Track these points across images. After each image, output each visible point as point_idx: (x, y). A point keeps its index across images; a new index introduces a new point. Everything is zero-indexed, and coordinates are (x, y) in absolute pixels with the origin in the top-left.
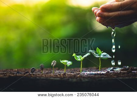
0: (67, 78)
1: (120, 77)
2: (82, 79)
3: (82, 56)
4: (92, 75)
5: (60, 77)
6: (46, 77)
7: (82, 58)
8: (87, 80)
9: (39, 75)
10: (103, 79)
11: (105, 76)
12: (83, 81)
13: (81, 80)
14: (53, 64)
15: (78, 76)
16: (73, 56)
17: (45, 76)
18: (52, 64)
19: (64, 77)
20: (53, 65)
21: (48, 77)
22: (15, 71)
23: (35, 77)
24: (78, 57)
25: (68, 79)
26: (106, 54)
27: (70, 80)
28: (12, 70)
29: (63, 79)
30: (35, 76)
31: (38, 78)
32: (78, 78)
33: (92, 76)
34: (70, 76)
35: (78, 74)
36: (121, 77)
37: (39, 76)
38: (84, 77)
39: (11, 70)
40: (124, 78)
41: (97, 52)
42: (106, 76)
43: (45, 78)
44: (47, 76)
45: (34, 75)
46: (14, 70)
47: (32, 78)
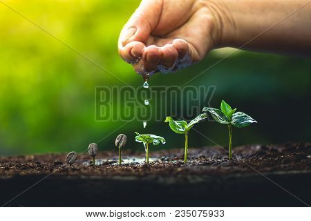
0: (153, 177)
1: (280, 169)
2: (189, 177)
3: (188, 123)
4: (212, 167)
5: (137, 173)
6: (102, 175)
7: (188, 126)
8: (199, 179)
9: (85, 169)
10: (238, 175)
11: (242, 169)
12: (192, 181)
13: (186, 179)
14: (118, 143)
15: (179, 169)
16: (166, 121)
17: (100, 173)
18: (117, 141)
19: (146, 175)
20: (118, 145)
21: (107, 175)
22: (30, 161)
23: (76, 175)
24: (177, 123)
25: (157, 179)
26: (244, 114)
27: (161, 180)
28: (23, 157)
29: (144, 179)
30: (76, 172)
31: (83, 177)
32: (180, 176)
33: (213, 170)
34: (159, 170)
35: (179, 165)
36: (282, 170)
37: (85, 171)
38: (193, 173)
39: (21, 159)
40: (290, 172)
41: (223, 111)
42: (245, 169)
43: (100, 177)
44: (105, 173)
45: (74, 170)
46: (27, 158)
47: (69, 177)
